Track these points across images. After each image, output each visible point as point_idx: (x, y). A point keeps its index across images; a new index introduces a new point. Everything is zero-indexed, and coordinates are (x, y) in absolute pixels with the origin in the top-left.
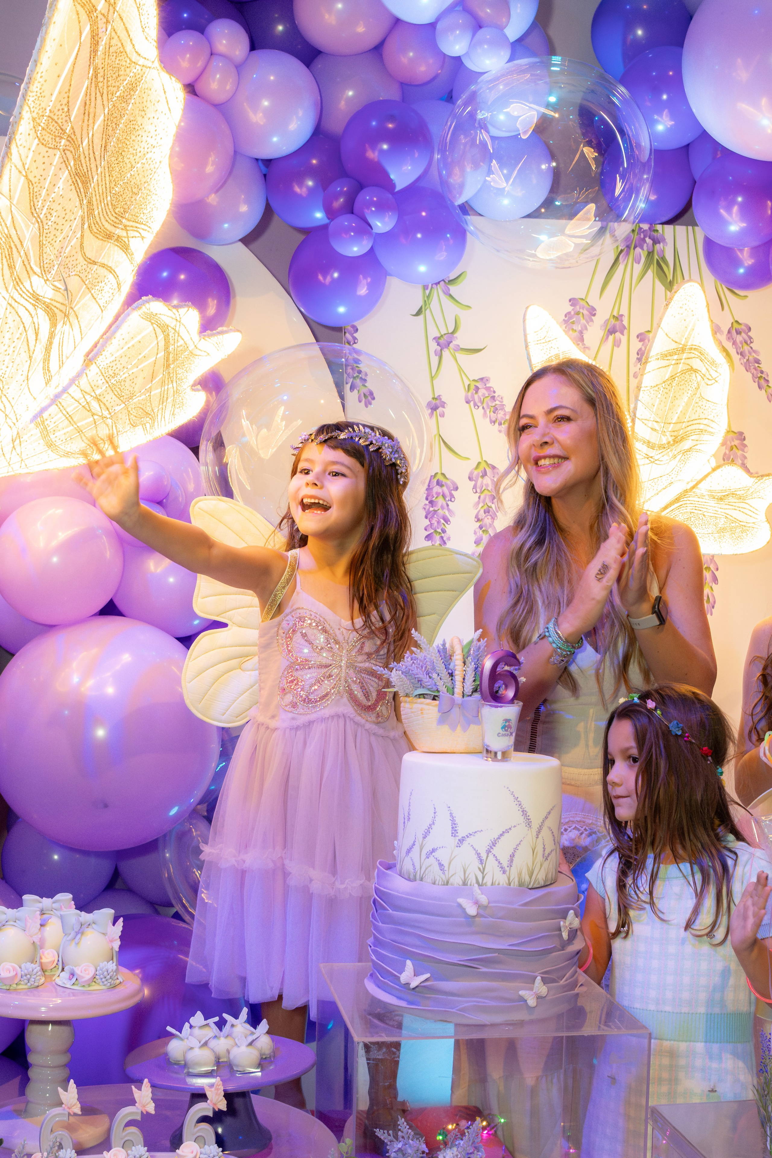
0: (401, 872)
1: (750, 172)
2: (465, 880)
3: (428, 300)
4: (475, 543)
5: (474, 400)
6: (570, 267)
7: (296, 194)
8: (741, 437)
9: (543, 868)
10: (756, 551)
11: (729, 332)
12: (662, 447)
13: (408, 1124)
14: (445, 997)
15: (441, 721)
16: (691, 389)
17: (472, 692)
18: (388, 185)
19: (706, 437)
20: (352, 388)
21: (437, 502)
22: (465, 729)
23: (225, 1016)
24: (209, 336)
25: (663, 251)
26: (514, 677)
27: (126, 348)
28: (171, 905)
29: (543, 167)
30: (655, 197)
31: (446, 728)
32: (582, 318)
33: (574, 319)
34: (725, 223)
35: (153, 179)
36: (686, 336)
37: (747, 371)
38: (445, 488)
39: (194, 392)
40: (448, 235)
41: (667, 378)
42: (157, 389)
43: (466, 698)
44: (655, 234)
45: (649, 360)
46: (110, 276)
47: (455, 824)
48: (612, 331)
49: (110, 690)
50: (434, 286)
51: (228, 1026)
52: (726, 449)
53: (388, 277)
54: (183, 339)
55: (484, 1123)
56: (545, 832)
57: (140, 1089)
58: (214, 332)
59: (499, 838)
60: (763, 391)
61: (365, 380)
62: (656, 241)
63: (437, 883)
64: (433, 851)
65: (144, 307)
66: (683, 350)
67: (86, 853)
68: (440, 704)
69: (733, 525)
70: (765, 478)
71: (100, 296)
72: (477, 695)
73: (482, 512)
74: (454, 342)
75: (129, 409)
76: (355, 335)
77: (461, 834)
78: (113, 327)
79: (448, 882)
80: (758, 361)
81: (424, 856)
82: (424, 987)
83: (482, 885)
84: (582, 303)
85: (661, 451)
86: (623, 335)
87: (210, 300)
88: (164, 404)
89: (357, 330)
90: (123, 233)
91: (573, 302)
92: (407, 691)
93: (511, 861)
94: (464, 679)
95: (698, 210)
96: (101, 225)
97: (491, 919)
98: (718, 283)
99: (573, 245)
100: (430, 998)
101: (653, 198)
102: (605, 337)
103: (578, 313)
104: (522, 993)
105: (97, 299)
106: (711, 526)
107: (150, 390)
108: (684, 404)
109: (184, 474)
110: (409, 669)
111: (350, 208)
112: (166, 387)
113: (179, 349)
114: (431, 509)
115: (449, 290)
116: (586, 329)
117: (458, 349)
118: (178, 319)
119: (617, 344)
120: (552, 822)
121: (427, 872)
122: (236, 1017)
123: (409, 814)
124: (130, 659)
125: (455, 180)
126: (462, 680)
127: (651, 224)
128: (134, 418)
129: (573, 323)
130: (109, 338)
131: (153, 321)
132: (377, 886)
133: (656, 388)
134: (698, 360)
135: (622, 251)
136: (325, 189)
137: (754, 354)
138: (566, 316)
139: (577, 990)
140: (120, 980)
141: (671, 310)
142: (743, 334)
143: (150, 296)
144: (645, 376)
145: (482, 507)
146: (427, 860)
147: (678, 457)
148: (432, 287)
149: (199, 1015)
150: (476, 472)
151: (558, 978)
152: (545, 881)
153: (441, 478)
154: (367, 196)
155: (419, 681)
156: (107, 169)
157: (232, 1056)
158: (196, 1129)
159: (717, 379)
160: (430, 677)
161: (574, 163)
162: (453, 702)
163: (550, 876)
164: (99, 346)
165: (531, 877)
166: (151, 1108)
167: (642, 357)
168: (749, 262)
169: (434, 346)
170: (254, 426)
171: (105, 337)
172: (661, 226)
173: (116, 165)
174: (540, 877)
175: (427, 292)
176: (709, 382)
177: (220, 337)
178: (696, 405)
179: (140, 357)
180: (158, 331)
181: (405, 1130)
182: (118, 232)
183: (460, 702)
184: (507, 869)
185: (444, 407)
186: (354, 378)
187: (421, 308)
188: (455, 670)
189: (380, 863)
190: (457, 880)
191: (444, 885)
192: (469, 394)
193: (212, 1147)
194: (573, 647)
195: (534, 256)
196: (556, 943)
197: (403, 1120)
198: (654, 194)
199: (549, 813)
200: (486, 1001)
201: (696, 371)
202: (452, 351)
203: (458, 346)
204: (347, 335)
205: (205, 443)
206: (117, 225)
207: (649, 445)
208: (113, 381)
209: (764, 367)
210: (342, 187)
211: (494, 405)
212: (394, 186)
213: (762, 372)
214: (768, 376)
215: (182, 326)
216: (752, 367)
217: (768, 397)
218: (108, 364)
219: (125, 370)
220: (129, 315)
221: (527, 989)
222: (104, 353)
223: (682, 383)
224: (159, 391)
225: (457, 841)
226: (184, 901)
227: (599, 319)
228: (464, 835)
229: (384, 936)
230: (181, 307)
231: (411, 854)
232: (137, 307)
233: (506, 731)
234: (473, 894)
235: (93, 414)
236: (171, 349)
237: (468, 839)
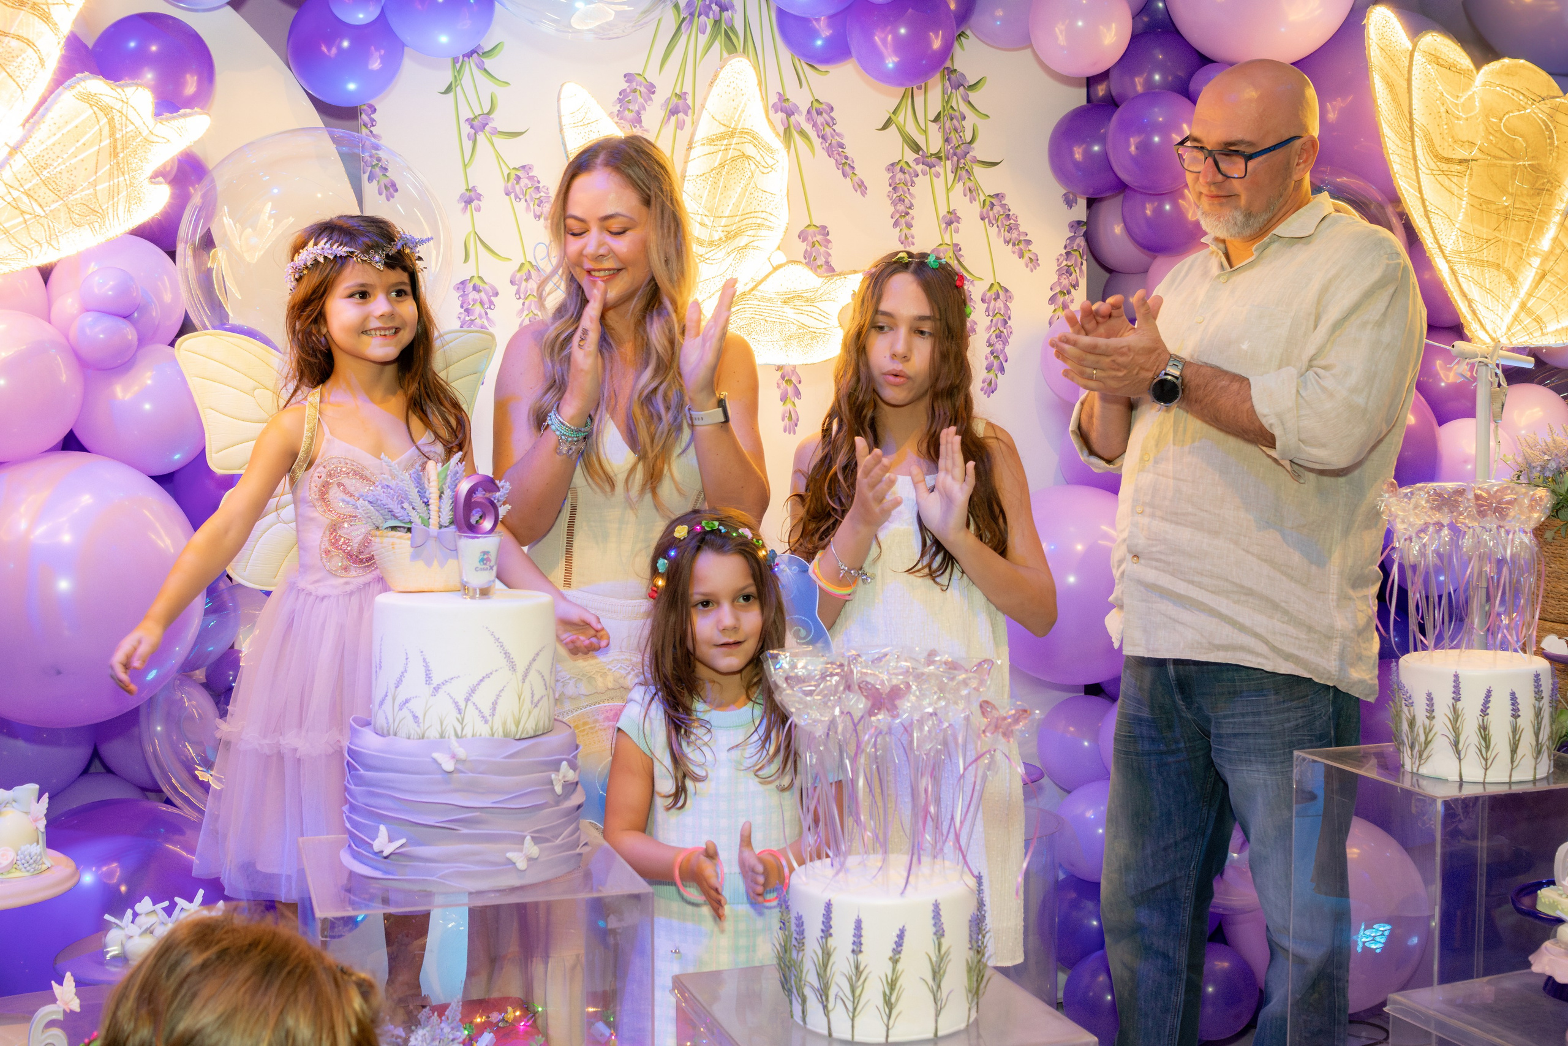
0: (374, 728)
2: (442, 732)
3: (459, 74)
5: (515, 191)
6: (615, 38)
8: (823, 231)
9: (532, 715)
11: (809, 112)
12: (711, 243)
14: (422, 864)
15: (415, 557)
16: (743, 178)
17: (449, 524)
19: (763, 232)
20: (370, 179)
21: (474, 310)
22: (442, 565)
23: (177, 899)
24: (167, 119)
25: (731, 20)
26: (493, 506)
27: (59, 135)
31: (420, 564)
32: (639, 97)
33: (630, 98)
36: (735, 118)
37: (829, 156)
38: (482, 294)
39: (153, 186)
41: (715, 166)
42: (104, 182)
43: (443, 530)
45: (694, 145)
46: (30, 51)
47: (429, 671)
48: (674, 112)
49: (67, 538)
50: (466, 59)
52: (807, 245)
53: (404, 49)
54: (133, 123)
55: (518, 1014)
56: (533, 676)
57: (61, 983)
58: (175, 115)
59: (479, 684)
60: (849, 179)
61: (386, 169)
62: (723, 8)
63: (412, 737)
64: (407, 701)
65: (78, 86)
66: (732, 135)
68: (413, 537)
69: (801, 331)
70: (835, 278)
71: (17, 74)
72: (453, 527)
74: (490, 125)
75: (70, 206)
76: (373, 116)
77: (436, 681)
78: (42, 109)
79: (423, 737)
80: (841, 146)
81: (397, 708)
82: (400, 853)
83: (461, 737)
84: (639, 78)
85: (712, 248)
86: (687, 115)
87: (188, 76)
88: (116, 199)
89: (375, 110)
91: (629, 77)
92: (378, 523)
93: (494, 709)
94: (440, 509)
97: (471, 774)
98: (796, 57)
99: (613, 13)
100: (406, 866)
102: (666, 118)
103: (635, 91)
104: (509, 855)
105: (14, 77)
107: (94, 184)
108: (737, 195)
109: (159, 283)
110: (377, 499)
112: (116, 181)
113: (128, 135)
114: (467, 318)
115: (483, 62)
116: (645, 109)
117: (495, 132)
118: (125, 100)
119: (680, 125)
120: (541, 665)
121: (401, 726)
124: (91, 501)
128: (77, 216)
129: (629, 102)
130: (37, 123)
131: (92, 103)
133: (704, 177)
134: (751, 145)
135: (684, 19)
137: (836, 137)
138: (620, 94)
139: (579, 850)
140: (48, 864)
141: (716, 89)
142: (824, 115)
143: (87, 73)
144: (689, 164)
145: (527, 315)
146: (400, 712)
147: (733, 255)
148: (463, 60)
149: (147, 900)
150: (519, 275)
151: (553, 837)
152: (535, 731)
153: (478, 282)
155: (390, 511)
159: (773, 167)
160: (402, 507)
162: (428, 536)
163: (541, 724)
165: (517, 727)
166: (75, 1005)
168: (826, 33)
169: (466, 129)
170: (237, 225)
171: (31, 121)
174: (529, 726)
175: (458, 65)
176: (765, 171)
177: (182, 120)
178: (751, 196)
179: (78, 145)
180: (101, 114)
183: (436, 534)
184: (490, 718)
185: (479, 200)
186: (373, 166)
187: (451, 84)
188: (430, 498)
189: (353, 720)
190: (433, 733)
191: (420, 739)
192: (509, 184)
196: (548, 798)
199: (537, 654)
200: (469, 866)
201: (749, 158)
202: (488, 135)
203: (496, 128)
204: (364, 116)
205: (183, 243)
207: (700, 242)
208: (45, 173)
209: (848, 151)
211: (538, 196)
213: (846, 158)
214: (854, 161)
215: (130, 109)
216: (835, 153)
217: (854, 186)
218: (38, 152)
219: (60, 160)
220: (60, 95)
221: (514, 850)
222: (30, 140)
223: (733, 172)
224: (107, 184)
225: (432, 689)
226: (174, 781)
227: (659, 98)
228: (440, 682)
229: (357, 801)
230: (128, 85)
231: (383, 707)
232: (70, 86)
233: (485, 564)
234: (450, 748)
235: (23, 212)
236: (118, 136)
237: (443, 687)
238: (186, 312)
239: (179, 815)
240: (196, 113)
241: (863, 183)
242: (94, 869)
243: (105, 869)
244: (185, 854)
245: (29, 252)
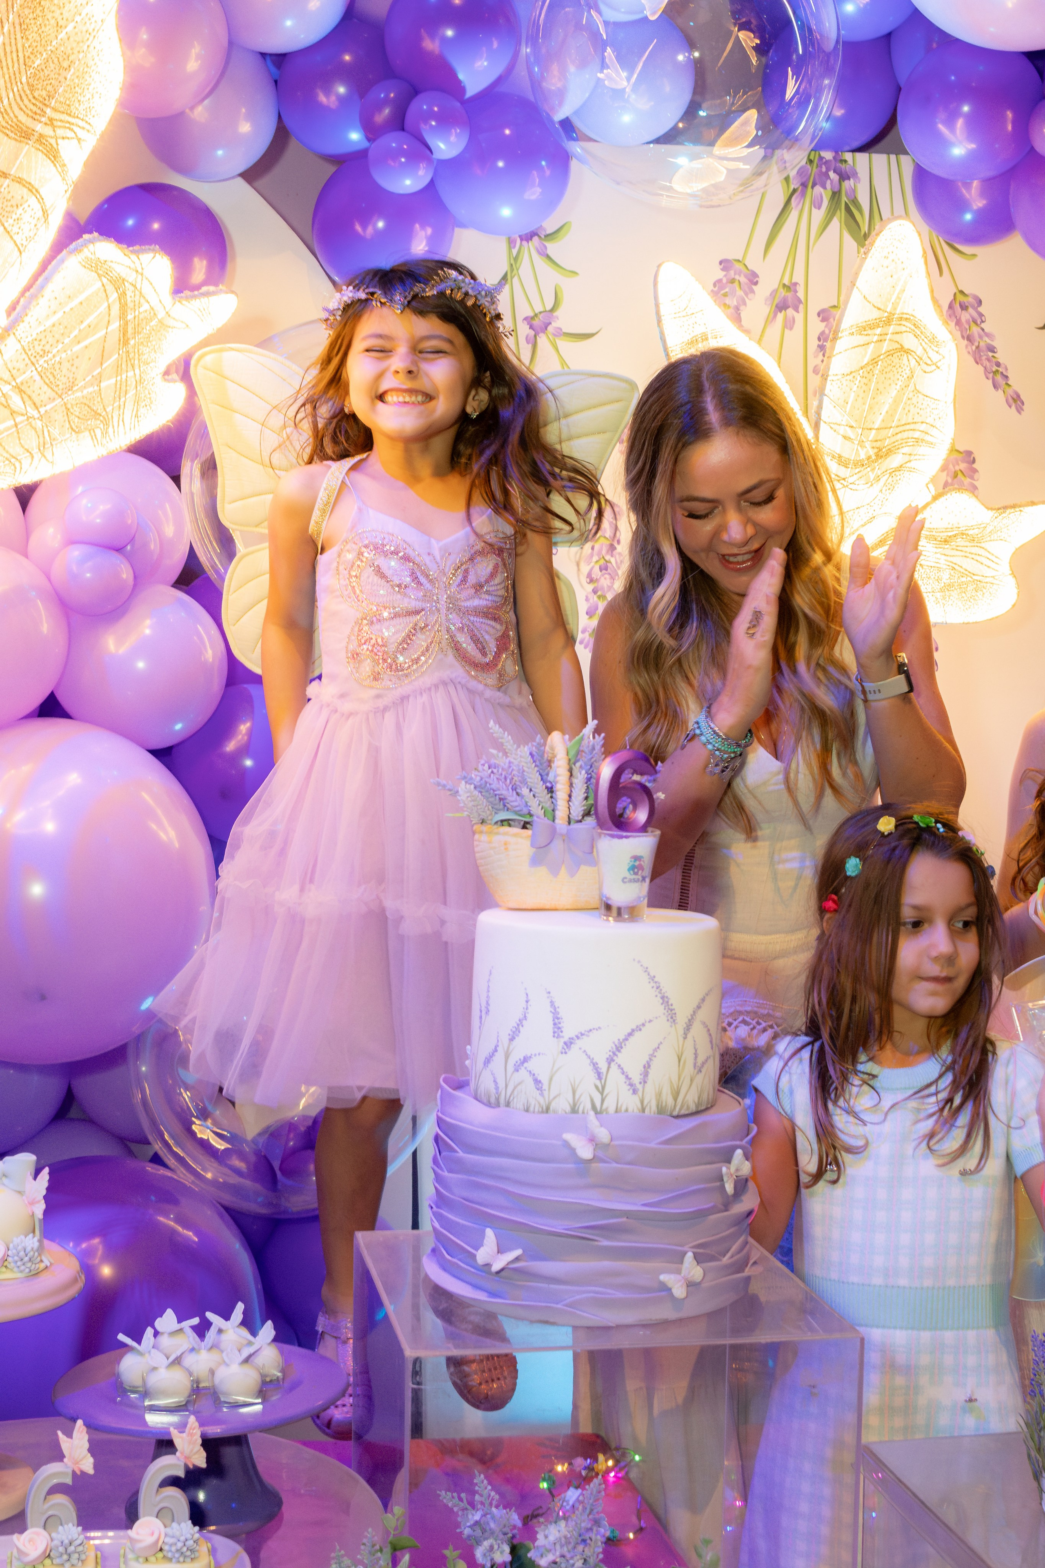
0: (476, 1091)
1: (981, 68)
2: (575, 1105)
3: (516, 263)
4: (587, 613)
6: (719, 206)
7: (320, 105)
8: (969, 457)
9: (693, 1084)
10: (997, 617)
11: (951, 307)
12: (858, 464)
13: (490, 1483)
14: (546, 1285)
15: (536, 861)
16: (901, 378)
17: (583, 817)
18: (454, 88)
19: (922, 450)
22: (572, 874)
23: (209, 1315)
24: (187, 298)
25: (854, 191)
26: (647, 792)
27: (60, 314)
28: (148, 1143)
29: (681, 58)
30: (842, 111)
31: (542, 871)
32: (738, 289)
33: (727, 290)
34: (945, 143)
35: (91, 48)
36: (893, 300)
37: (977, 363)
39: (167, 384)
40: (543, 163)
41: (865, 362)
42: (109, 378)
43: (574, 826)
44: (843, 166)
45: (840, 335)
46: (32, 201)
47: (558, 1019)
48: (782, 307)
49: (50, 827)
50: (524, 242)
51: (213, 1331)
52: (948, 475)
53: (457, 230)
54: (147, 301)
55: (610, 1463)
56: (696, 1029)
57: (69, 1435)
58: (196, 293)
59: (626, 1039)
60: (1000, 391)
62: (844, 176)
63: (531, 1109)
64: (526, 1060)
65: (85, 250)
66: (888, 321)
67: (22, 1067)
68: (533, 835)
69: (964, 579)
70: (1008, 511)
71: (15, 229)
72: (591, 821)
73: (597, 568)
74: (554, 324)
75: (69, 406)
77: (568, 1032)
78: (41, 279)
79: (547, 1110)
80: (992, 349)
81: (510, 1068)
82: (515, 1269)
84: (738, 266)
85: (857, 470)
86: (798, 312)
87: (196, 260)
88: (123, 399)
90: (48, 131)
91: (725, 264)
92: (484, 815)
93: (646, 1074)
94: (570, 796)
95: (906, 129)
96: (12, 115)
97: (615, 1165)
98: (934, 235)
99: (725, 171)
100: (523, 1286)
101: (839, 113)
102: (771, 315)
103: (732, 281)
104: (662, 1277)
105: (12, 233)
106: (931, 581)
107: (99, 379)
108: (891, 400)
109: (160, 512)
110: (486, 783)
111: (399, 123)
112: (124, 375)
113: (141, 316)
115: (546, 247)
116: (745, 304)
117: (559, 333)
118: (140, 271)
119: (789, 324)
120: (708, 1014)
121: (515, 1093)
122: (227, 1317)
123: (487, 1003)
124: (79, 781)
125: (552, 83)
126: (567, 798)
127: (836, 152)
128: (76, 419)
129: (725, 295)
130: (34, 297)
131: (101, 272)
132: (440, 1115)
134: (911, 336)
135: (794, 191)
136: (362, 95)
137: (986, 339)
138: (715, 285)
139: (747, 1272)
140: (47, 1262)
141: (870, 262)
142: (970, 310)
143: (96, 234)
144: (833, 359)
145: (597, 562)
146: (516, 1074)
147: (882, 479)
148: (521, 244)
149: (170, 1314)
151: (719, 1253)
152: (697, 1106)
154: (422, 104)
155: (500, 799)
156: (18, 27)
157: (217, 1380)
158: (158, 1498)
159: (939, 364)
160: (518, 794)
161: (725, 54)
162: (553, 833)
163: (705, 1097)
164: (18, 308)
165: (675, 1100)
166: (88, 1465)
167: (824, 342)
168: (977, 203)
169: (524, 330)
171: (27, 294)
172: (851, 154)
173: (32, 21)
174: (690, 1098)
175: (515, 252)
176: (928, 369)
177: (204, 300)
178: (909, 402)
179: (82, 327)
180: (110, 288)
181: (485, 1493)
182: (39, 128)
183: (564, 831)
184: (639, 1087)
187: (506, 275)
188: (556, 783)
189: (445, 1080)
190: (562, 1105)
191: (542, 1112)
193: (183, 1525)
194: (739, 746)
195: (670, 189)
196: (715, 1200)
197: (482, 1476)
198: (841, 106)
199: (703, 1000)
200: (609, 1291)
201: (907, 352)
202: (550, 337)
203: (561, 329)
205: (189, 464)
206: (37, 117)
207: (842, 461)
208: (41, 362)
209: (1001, 357)
210: (388, 92)
212: (463, 90)
213: (998, 364)
214: (1007, 369)
215: (145, 281)
216: (984, 358)
217: (1006, 400)
218: (34, 336)
219: (60, 346)
220: (63, 261)
221: (670, 1272)
222: (26, 319)
223: (887, 370)
224: (113, 381)
225: (562, 1044)
226: (166, 1137)
227: (763, 290)
228: (573, 1035)
229: (453, 1194)
230: (143, 251)
231: (491, 1066)
232: (75, 250)
233: (636, 874)
234: (586, 1127)
235: (13, 413)
236: (130, 317)
237: (577, 1041)
238: (191, 548)
239: (173, 1179)
240: (221, 291)
241: (1018, 396)
242: (71, 1244)
243: (84, 1246)
244: (180, 1229)
245: (17, 464)
